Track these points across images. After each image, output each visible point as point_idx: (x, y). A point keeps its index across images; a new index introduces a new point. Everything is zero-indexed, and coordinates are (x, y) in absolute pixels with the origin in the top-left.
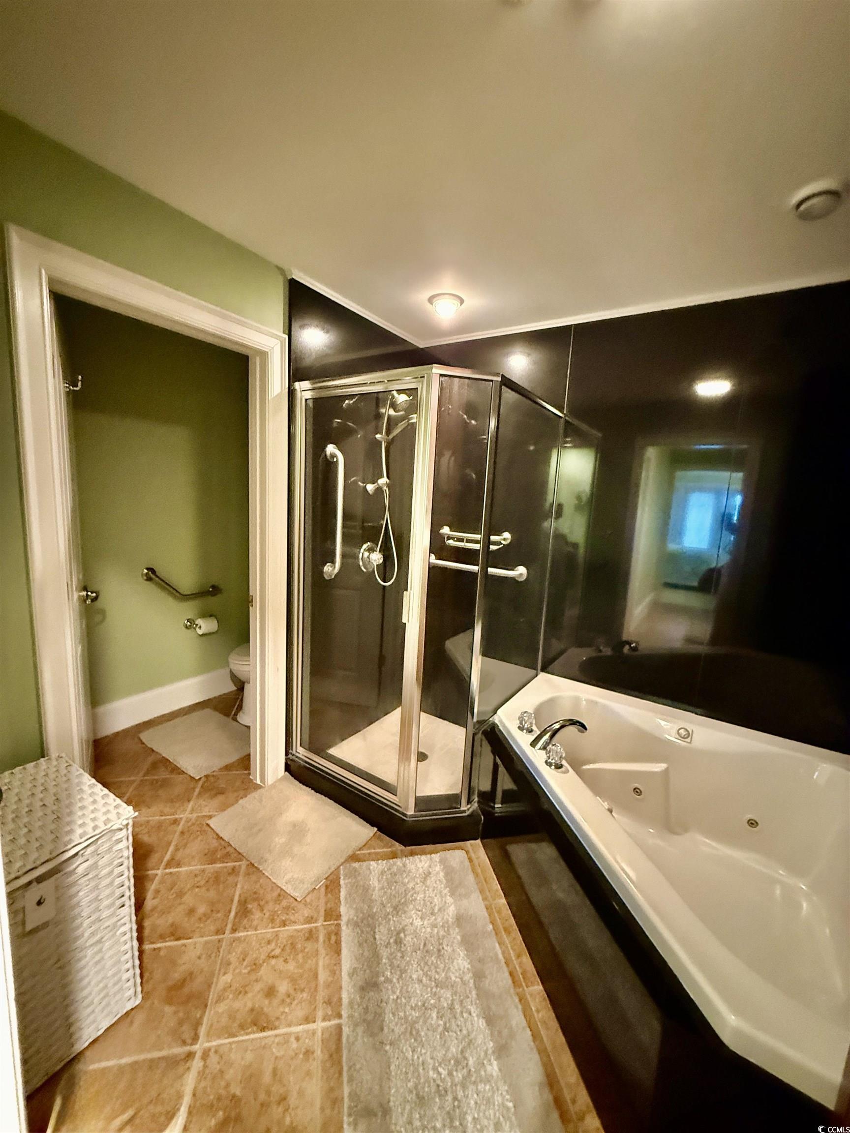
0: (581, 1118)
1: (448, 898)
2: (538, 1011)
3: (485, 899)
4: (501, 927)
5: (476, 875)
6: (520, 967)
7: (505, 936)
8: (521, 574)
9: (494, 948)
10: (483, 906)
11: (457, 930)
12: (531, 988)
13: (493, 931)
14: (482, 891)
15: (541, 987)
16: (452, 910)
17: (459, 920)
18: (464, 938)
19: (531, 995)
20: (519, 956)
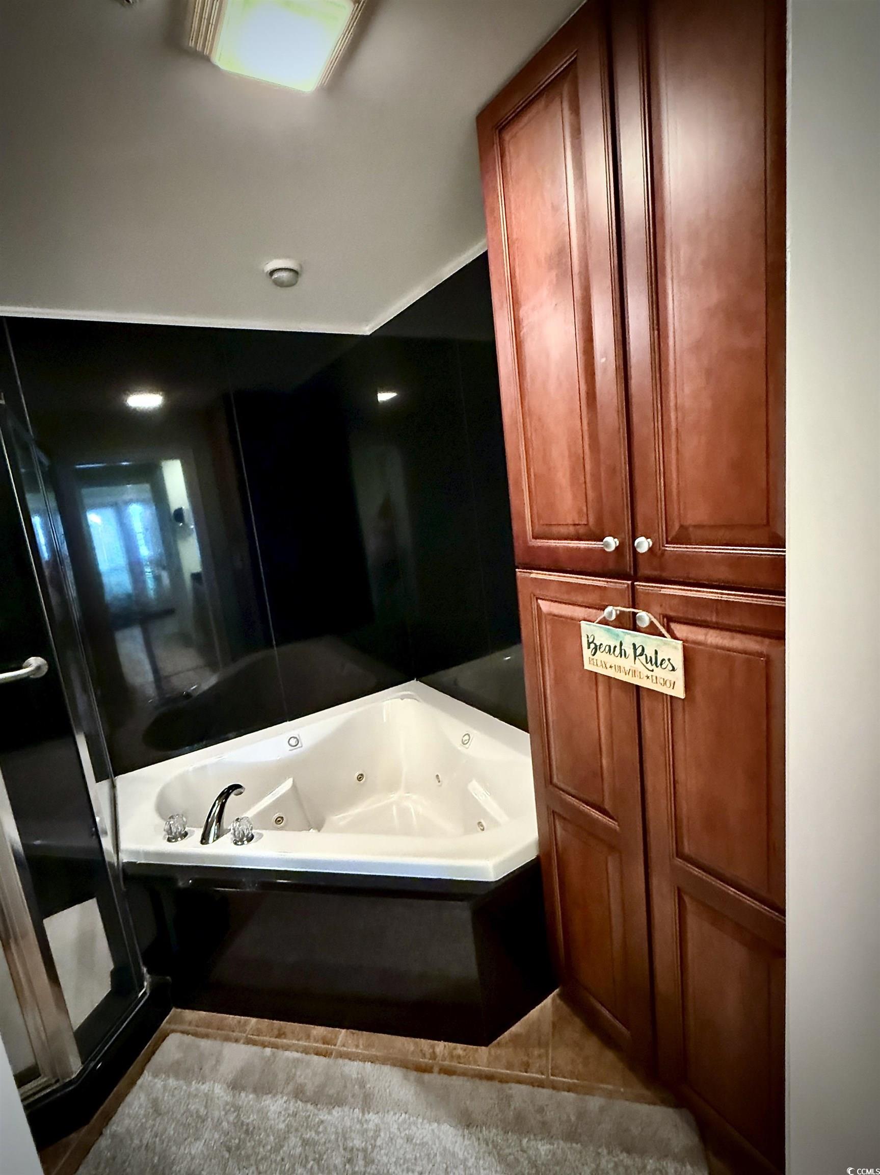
0: (434, 1056)
1: (203, 1087)
2: (357, 1046)
3: (237, 1041)
4: (273, 1039)
5: (206, 1036)
6: (317, 1042)
7: (285, 1041)
8: (39, 668)
9: (287, 1059)
10: (243, 1046)
11: (243, 1094)
12: (339, 1043)
13: (273, 1049)
14: (227, 1039)
15: (344, 1031)
16: (219, 1090)
17: (235, 1086)
18: (255, 1091)
19: (344, 1046)
20: (308, 1037)
